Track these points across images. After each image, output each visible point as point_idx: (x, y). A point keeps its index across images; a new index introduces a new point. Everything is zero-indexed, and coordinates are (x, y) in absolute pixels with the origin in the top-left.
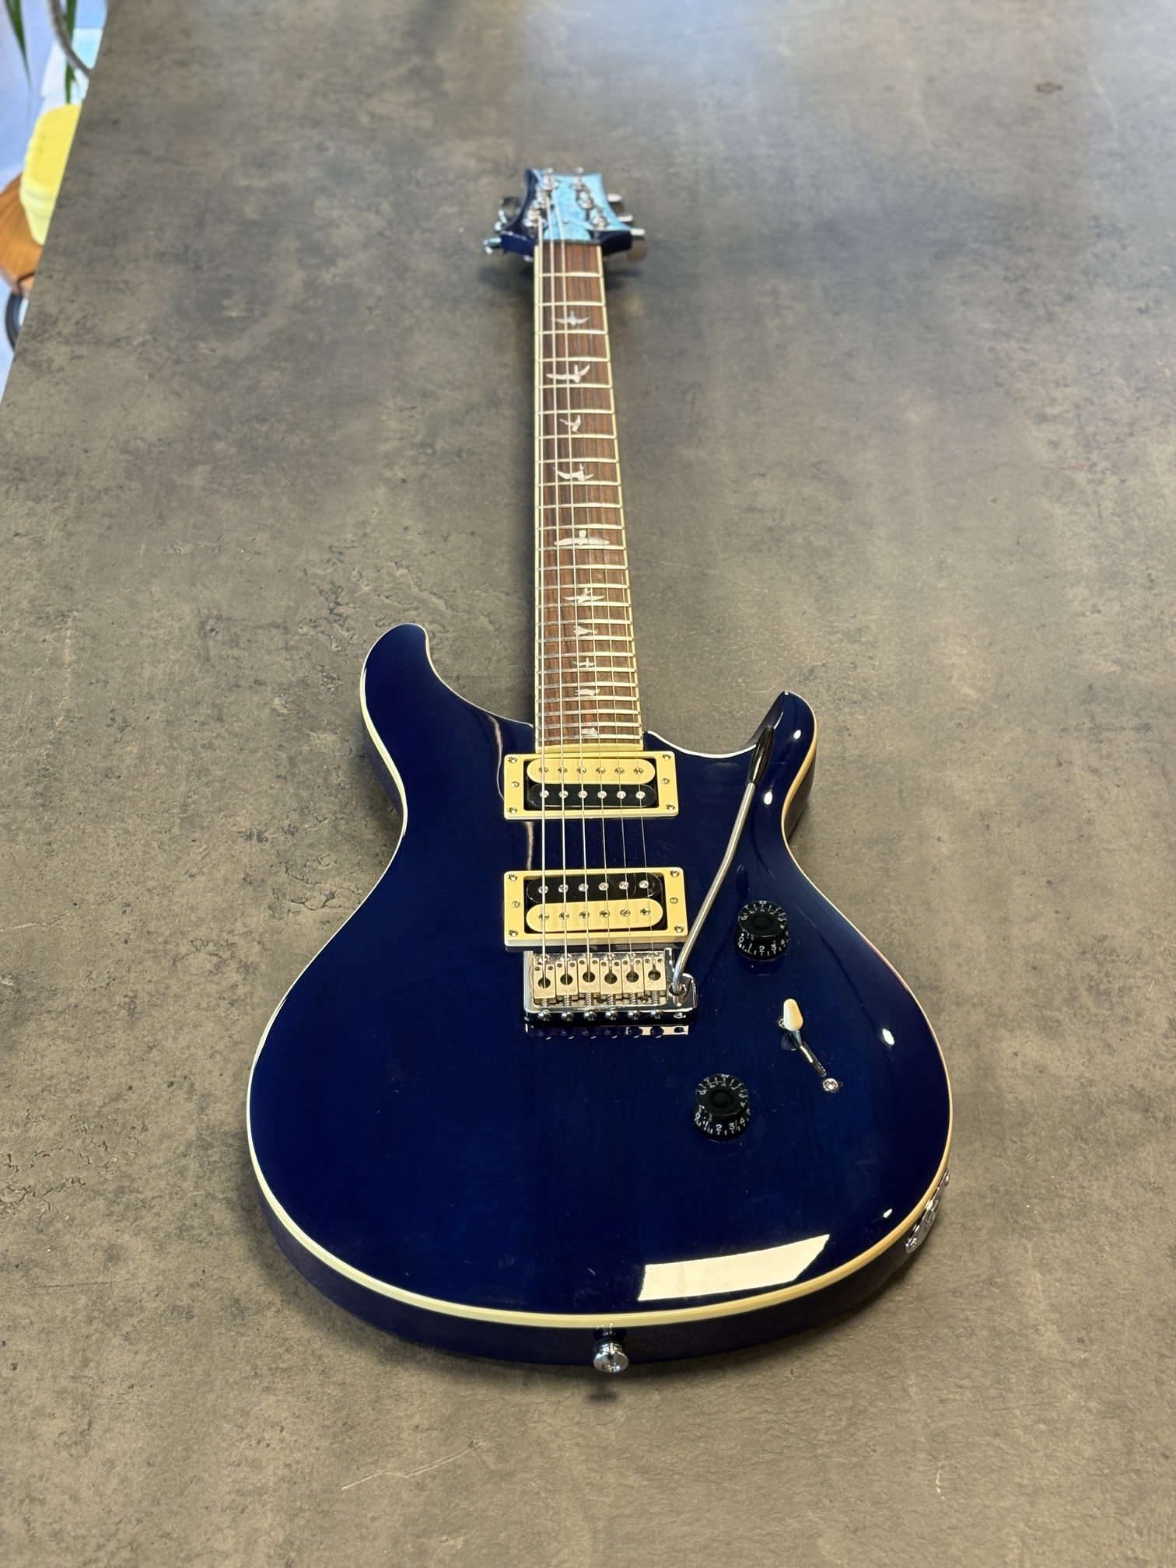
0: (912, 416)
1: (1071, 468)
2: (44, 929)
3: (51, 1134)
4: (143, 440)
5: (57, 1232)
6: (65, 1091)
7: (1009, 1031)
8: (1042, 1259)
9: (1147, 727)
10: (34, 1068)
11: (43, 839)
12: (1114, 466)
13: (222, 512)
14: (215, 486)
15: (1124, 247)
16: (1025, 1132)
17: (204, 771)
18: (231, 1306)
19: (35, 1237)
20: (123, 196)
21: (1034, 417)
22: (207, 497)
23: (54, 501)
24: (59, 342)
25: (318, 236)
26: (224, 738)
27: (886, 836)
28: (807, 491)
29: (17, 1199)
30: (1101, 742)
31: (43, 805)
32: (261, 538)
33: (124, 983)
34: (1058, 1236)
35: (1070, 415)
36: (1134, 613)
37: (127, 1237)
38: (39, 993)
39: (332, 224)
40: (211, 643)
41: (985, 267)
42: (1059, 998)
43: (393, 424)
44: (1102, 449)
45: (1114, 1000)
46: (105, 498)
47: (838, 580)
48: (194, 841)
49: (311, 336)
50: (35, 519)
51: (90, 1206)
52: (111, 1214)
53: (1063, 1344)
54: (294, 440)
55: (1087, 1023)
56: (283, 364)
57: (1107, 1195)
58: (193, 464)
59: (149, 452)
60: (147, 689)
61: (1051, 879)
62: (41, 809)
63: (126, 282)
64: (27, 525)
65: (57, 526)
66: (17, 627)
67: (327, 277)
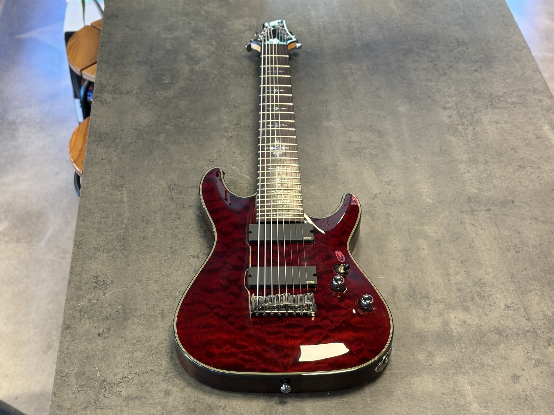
0: (401, 109)
1: (456, 125)
2: (130, 290)
3: (141, 355)
4: (141, 126)
5: (148, 386)
6: (144, 341)
7: (453, 310)
8: (470, 382)
9: (489, 210)
10: (133, 334)
11: (125, 260)
12: (471, 123)
13: (171, 149)
14: (167, 141)
15: (467, 49)
16: (461, 342)
17: (176, 236)
18: (208, 407)
19: (141, 388)
20: (123, 42)
21: (442, 108)
22: (165, 144)
23: (113, 147)
24: (108, 93)
25: (192, 54)
26: (181, 225)
27: (406, 249)
28: (368, 135)
29: (133, 377)
30: (474, 215)
31: (124, 249)
32: (185, 158)
33: (159, 306)
34: (475, 375)
35: (454, 107)
36: (481, 172)
37: (171, 387)
38: (131, 310)
39: (196, 49)
40: (173, 193)
41: (421, 57)
42: (468, 299)
43: (225, 117)
44: (466, 118)
45: (486, 299)
46: (131, 146)
47: (381, 164)
48: (176, 259)
49: (194, 88)
50: (108, 154)
51: (157, 378)
52: (165, 380)
53: (479, 408)
54: (193, 124)
55: (478, 306)
56: (186, 98)
57: (489, 361)
58: (159, 134)
59: (144, 130)
60: (153, 210)
61: (462, 261)
62: (123, 250)
63: (128, 72)
64: (105, 156)
65: (116, 156)
66: (107, 190)
67: (197, 68)
